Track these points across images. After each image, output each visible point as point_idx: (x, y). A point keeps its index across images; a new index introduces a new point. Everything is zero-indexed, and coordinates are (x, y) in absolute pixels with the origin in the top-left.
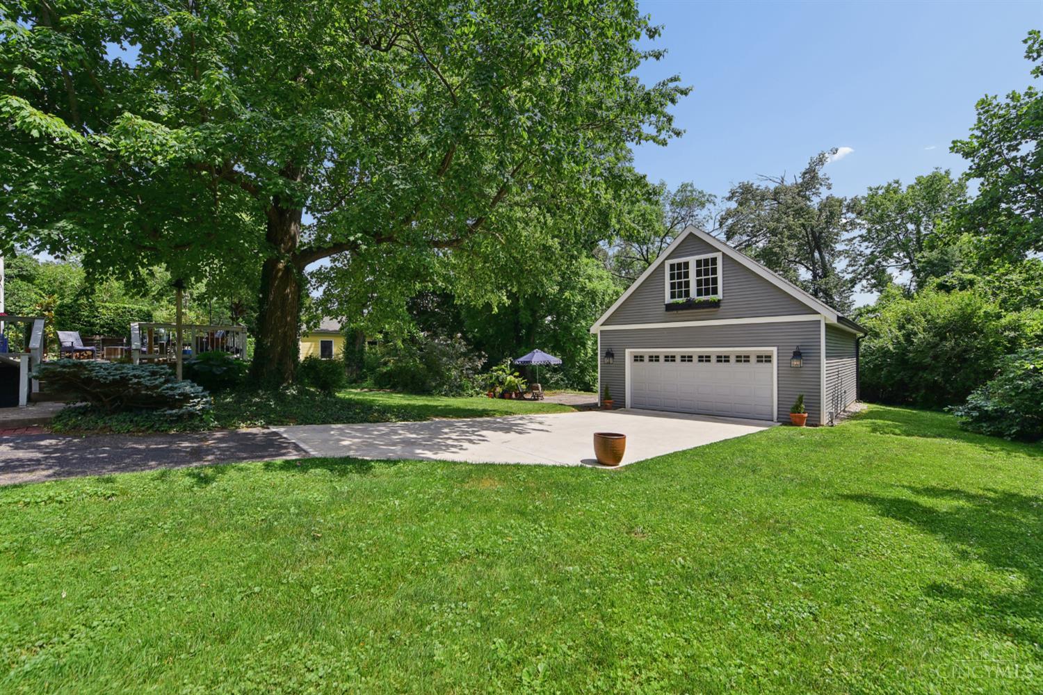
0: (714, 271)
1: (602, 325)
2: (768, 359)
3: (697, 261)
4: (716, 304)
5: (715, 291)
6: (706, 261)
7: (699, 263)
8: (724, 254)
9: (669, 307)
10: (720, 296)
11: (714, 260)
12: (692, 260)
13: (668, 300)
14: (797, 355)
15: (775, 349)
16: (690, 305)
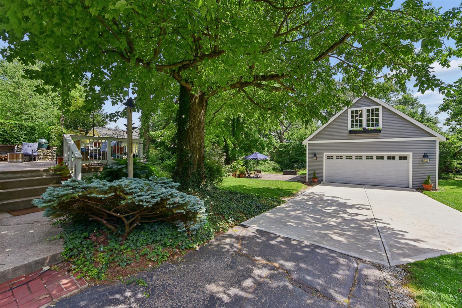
0: (377, 115)
1: (309, 140)
2: (405, 158)
3: (367, 110)
4: (379, 131)
5: (377, 125)
6: (373, 110)
7: (368, 110)
8: (383, 106)
9: (351, 132)
10: (380, 126)
11: (377, 110)
12: (364, 109)
13: (350, 128)
14: (425, 156)
15: (411, 154)
16: (365, 131)
